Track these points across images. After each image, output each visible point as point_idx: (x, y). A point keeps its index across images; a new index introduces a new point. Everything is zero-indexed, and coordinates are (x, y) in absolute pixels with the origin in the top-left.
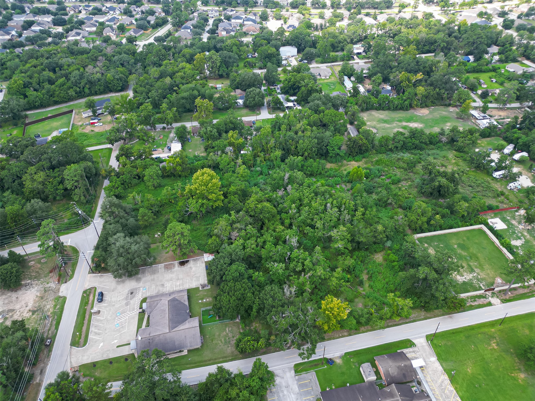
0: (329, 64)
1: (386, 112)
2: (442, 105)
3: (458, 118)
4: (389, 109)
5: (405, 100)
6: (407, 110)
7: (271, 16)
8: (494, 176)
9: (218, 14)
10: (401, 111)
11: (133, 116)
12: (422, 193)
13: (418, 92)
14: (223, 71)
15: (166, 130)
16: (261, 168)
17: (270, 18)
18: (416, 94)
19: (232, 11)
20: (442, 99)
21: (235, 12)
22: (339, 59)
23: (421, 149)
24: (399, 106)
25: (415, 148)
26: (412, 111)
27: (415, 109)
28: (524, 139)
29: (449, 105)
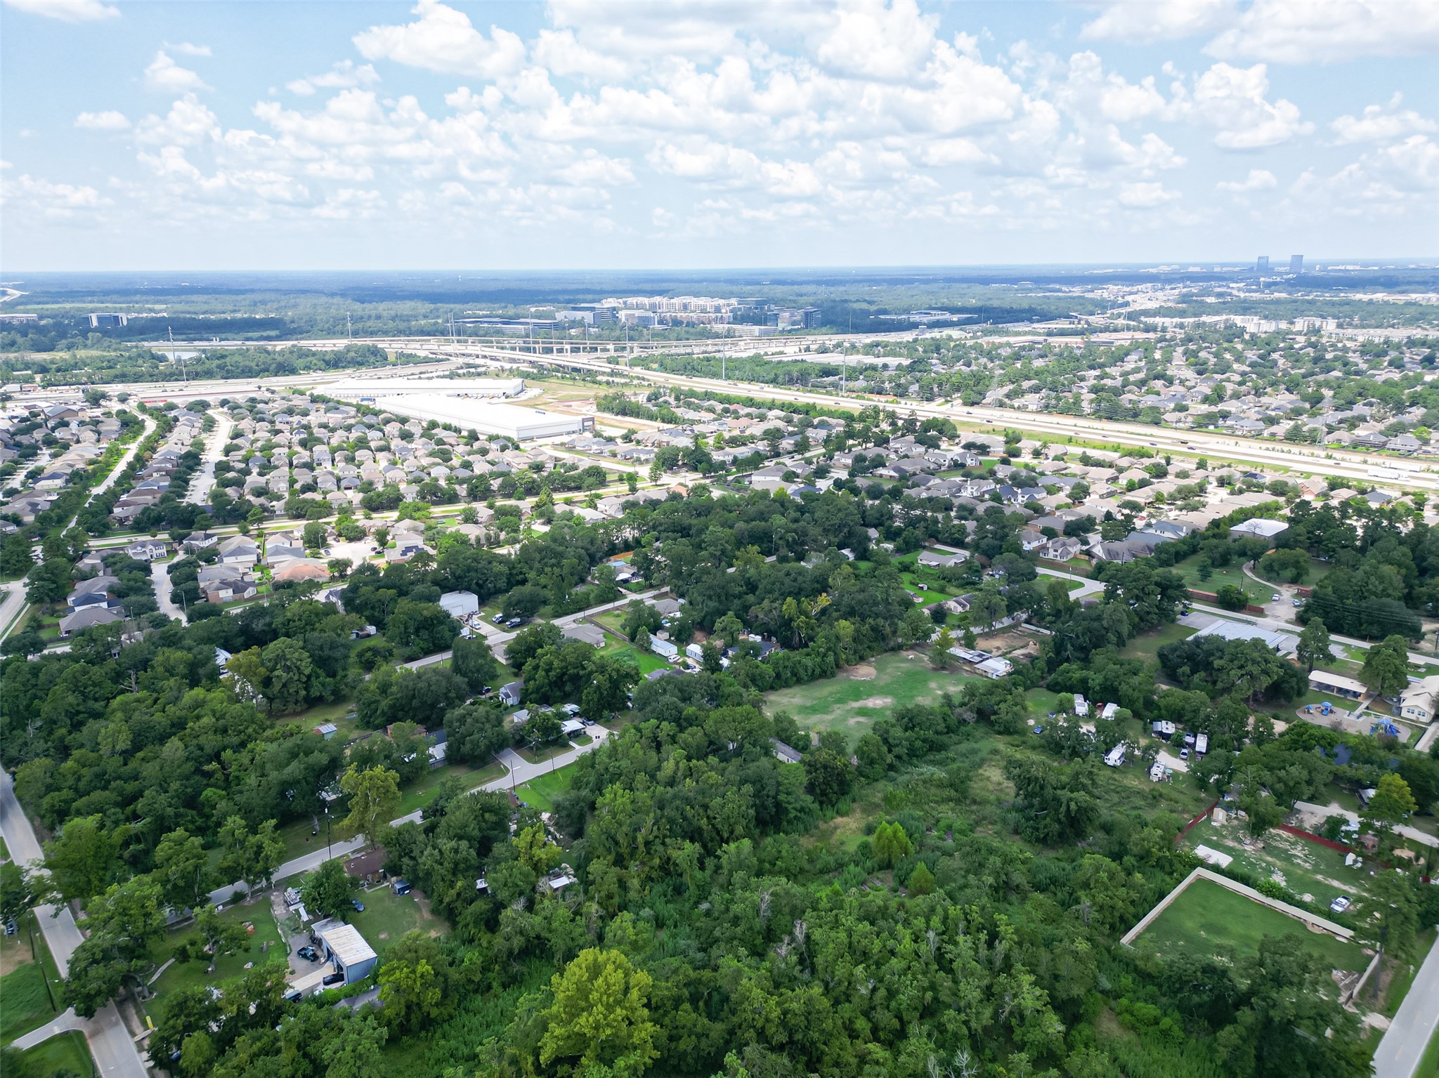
0: (580, 615)
1: (796, 690)
2: (886, 651)
3: (935, 669)
4: (799, 681)
5: (825, 655)
6: (833, 675)
7: (332, 534)
8: (1111, 763)
9: (164, 550)
10: (821, 681)
12: (1038, 840)
13: (842, 632)
14: (323, 685)
15: (249, 901)
17: (330, 540)
18: (838, 638)
19: (208, 537)
20: (884, 638)
21: (215, 539)
22: (592, 602)
23: (941, 748)
24: (818, 671)
25: (931, 749)
26: (841, 676)
27: (846, 671)
28: (1096, 679)
29: (899, 648)
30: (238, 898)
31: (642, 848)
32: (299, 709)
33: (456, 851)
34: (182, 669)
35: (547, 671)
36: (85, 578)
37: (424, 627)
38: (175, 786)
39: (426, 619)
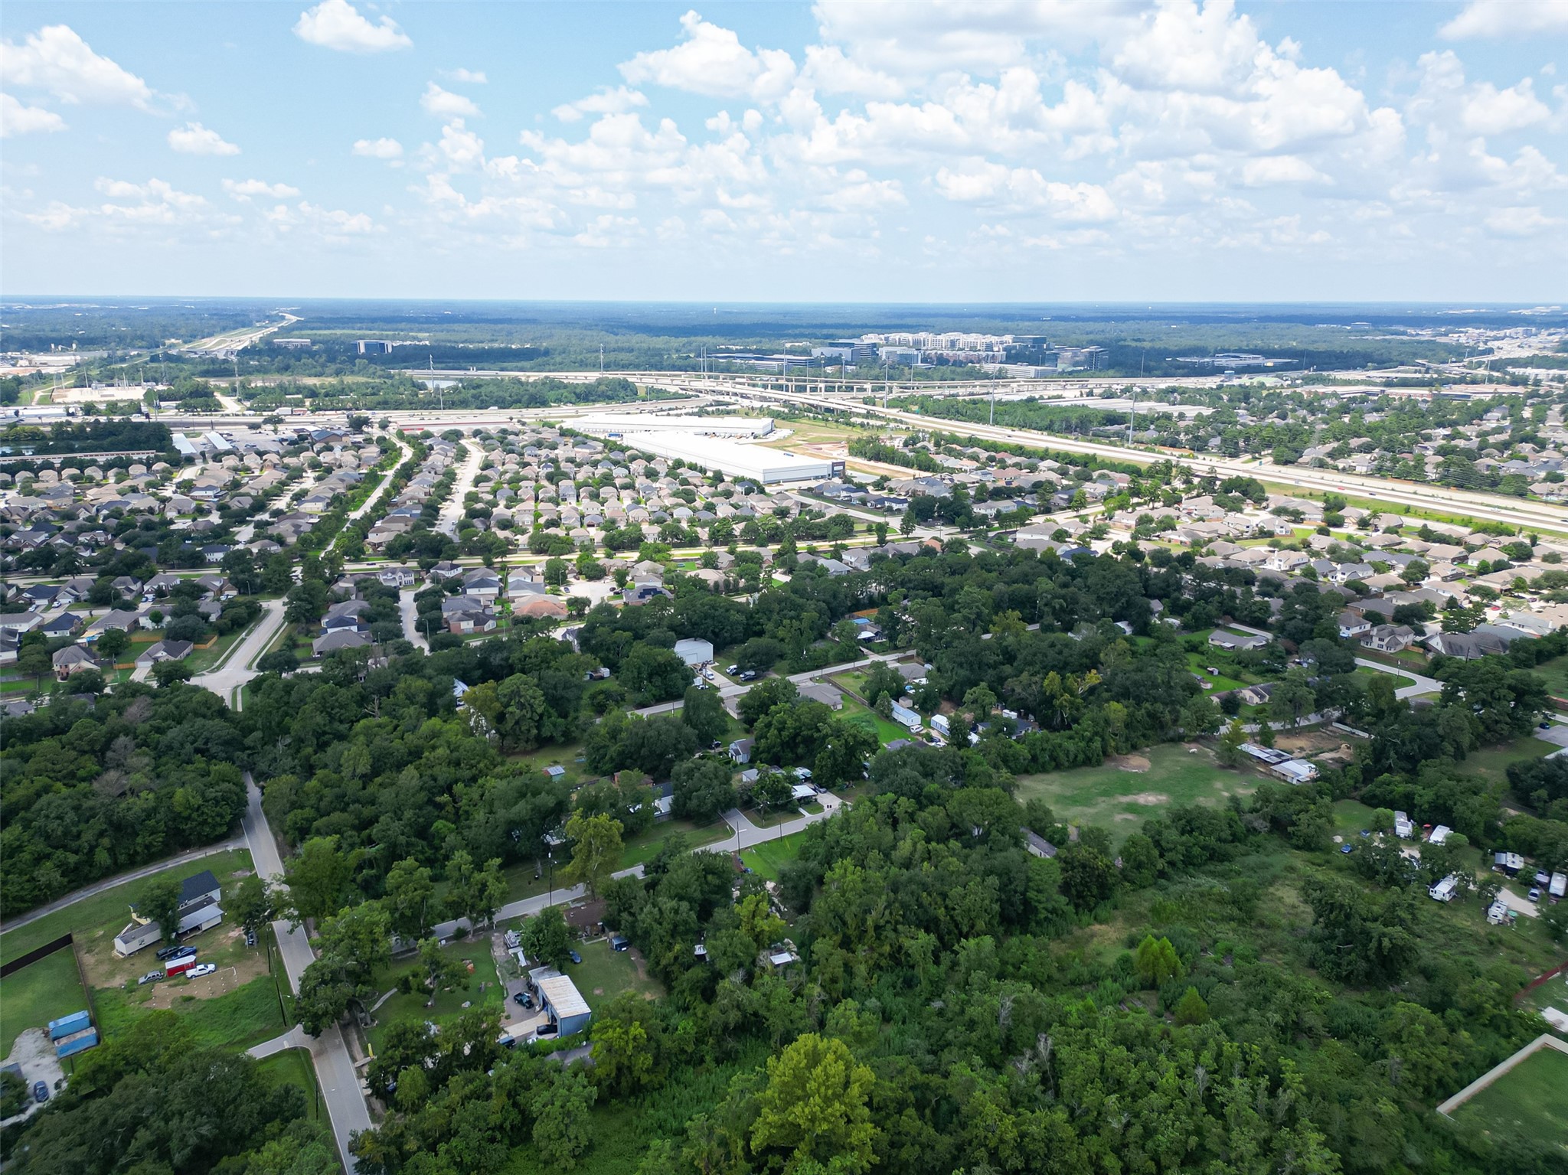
0: (818, 673)
1: (1054, 776)
2: (1164, 741)
3: (1222, 767)
4: (1058, 767)
5: (1091, 740)
6: (1099, 763)
7: (572, 571)
8: (1437, 897)
9: (412, 578)
10: (1084, 769)
11: (369, 911)
12: (1339, 978)
13: (1112, 716)
14: (554, 725)
15: (470, 939)
16: (879, 999)
17: (570, 578)
18: (1107, 722)
19: (454, 567)
20: (1162, 726)
21: (460, 570)
22: (831, 659)
23: (1225, 858)
24: (1081, 757)
25: (1211, 858)
26: (1109, 765)
27: (1114, 760)
28: (1424, 796)
29: (1181, 739)
30: (461, 934)
31: (871, 932)
32: (529, 748)
33: (676, 912)
34: (422, 698)
35: (780, 730)
36: (338, 601)
37: (657, 674)
38: (408, 814)
39: (660, 665)
